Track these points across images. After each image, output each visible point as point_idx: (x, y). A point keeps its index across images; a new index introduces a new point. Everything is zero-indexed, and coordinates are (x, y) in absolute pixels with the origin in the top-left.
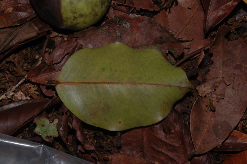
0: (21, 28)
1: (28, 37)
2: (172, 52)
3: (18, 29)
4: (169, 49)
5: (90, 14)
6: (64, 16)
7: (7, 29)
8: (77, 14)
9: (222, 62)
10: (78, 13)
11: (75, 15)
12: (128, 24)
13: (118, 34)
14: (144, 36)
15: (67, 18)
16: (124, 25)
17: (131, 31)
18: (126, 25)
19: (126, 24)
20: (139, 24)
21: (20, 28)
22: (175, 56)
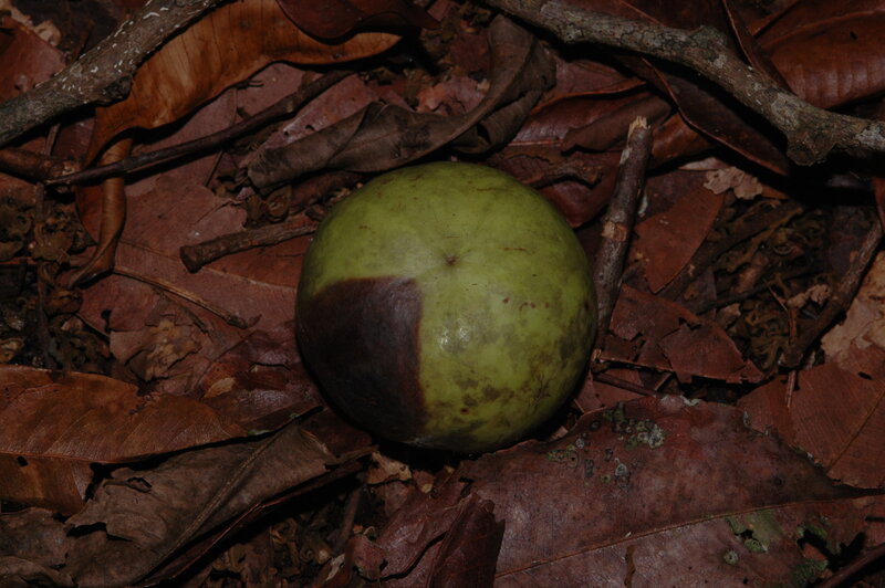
0: (268, 445)
1: (295, 476)
2: (820, 533)
3: (258, 451)
4: (807, 523)
5: (522, 389)
6: (430, 396)
7: (220, 451)
8: (478, 390)
10: (482, 384)
11: (470, 391)
12: (658, 433)
13: (620, 469)
14: (716, 478)
15: (442, 404)
16: (643, 436)
17: (668, 457)
18: (649, 436)
19: (649, 431)
20: (697, 434)
21: (267, 447)
22: (829, 547)
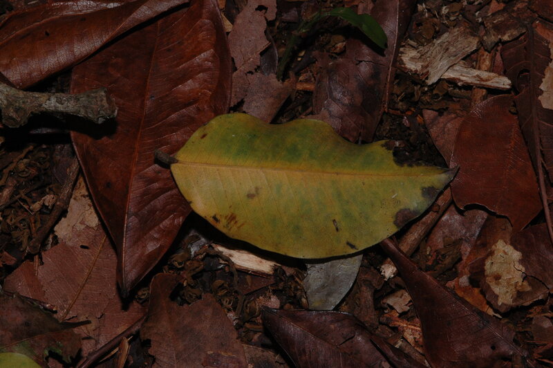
2: (58, 352)
4: (49, 346)
9: (174, 355)
22: (64, 359)
